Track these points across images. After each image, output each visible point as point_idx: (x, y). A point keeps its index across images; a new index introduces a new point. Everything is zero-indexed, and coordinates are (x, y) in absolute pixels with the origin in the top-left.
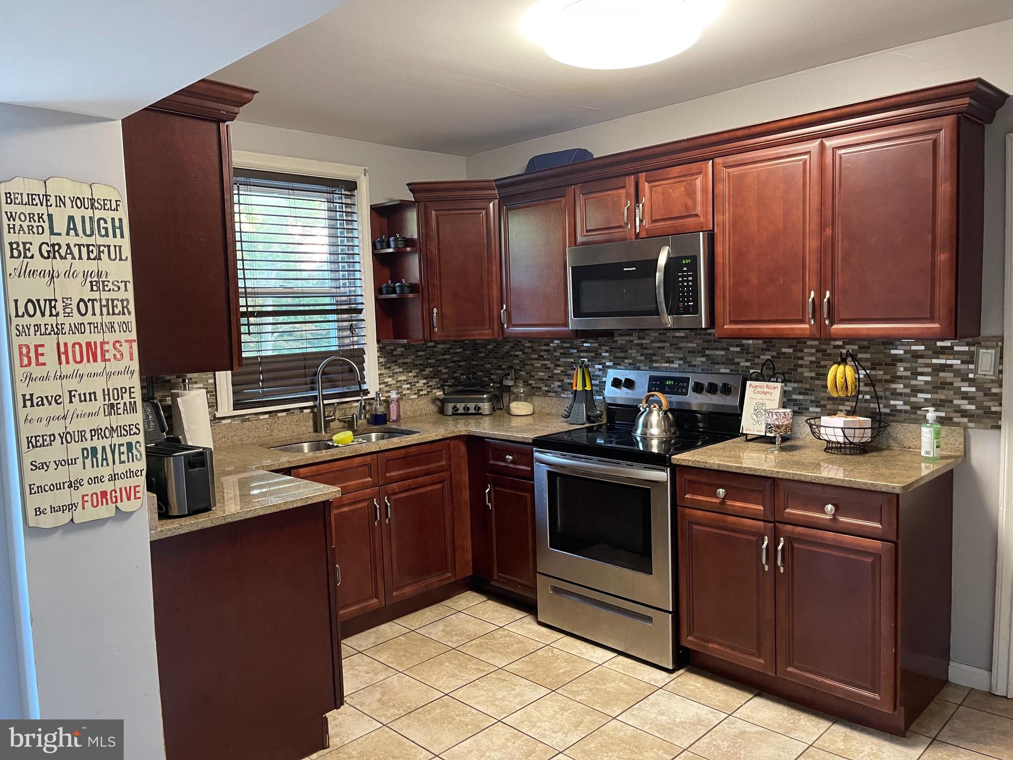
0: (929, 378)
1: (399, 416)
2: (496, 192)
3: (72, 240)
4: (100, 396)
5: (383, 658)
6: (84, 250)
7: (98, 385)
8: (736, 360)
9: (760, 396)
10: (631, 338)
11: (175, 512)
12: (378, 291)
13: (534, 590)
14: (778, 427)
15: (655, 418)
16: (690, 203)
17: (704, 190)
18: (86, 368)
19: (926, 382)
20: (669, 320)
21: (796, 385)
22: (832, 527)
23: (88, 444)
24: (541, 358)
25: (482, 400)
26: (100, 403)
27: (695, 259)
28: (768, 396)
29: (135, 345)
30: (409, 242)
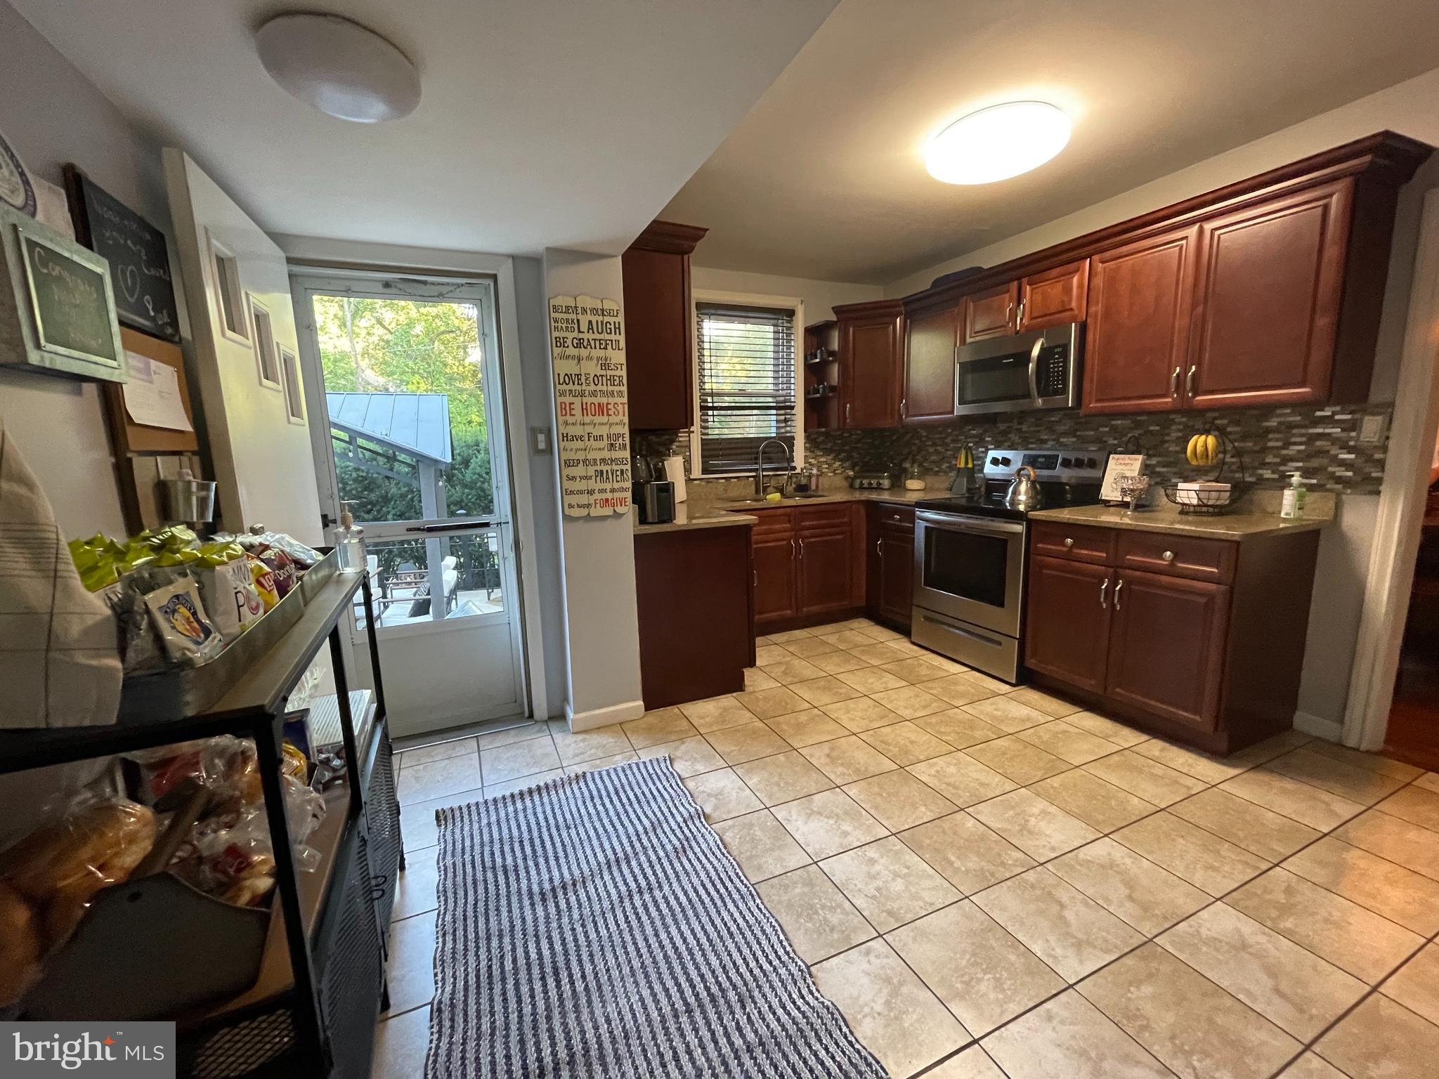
0: (1302, 447)
1: (817, 486)
2: (903, 308)
3: (591, 336)
4: (605, 437)
5: (791, 649)
6: (597, 343)
7: (604, 431)
8: (1104, 439)
9: (1121, 467)
10: (1011, 424)
11: (650, 520)
12: (807, 392)
13: (910, 617)
14: (1132, 490)
15: (1023, 487)
16: (1066, 299)
17: (1080, 286)
18: (598, 419)
19: (1299, 451)
20: (1040, 402)
21: (1160, 459)
22: (1171, 571)
23: (598, 468)
24: (934, 444)
25: (883, 478)
26: (605, 443)
27: (1066, 347)
28: (1128, 467)
29: (626, 406)
30: (832, 353)
